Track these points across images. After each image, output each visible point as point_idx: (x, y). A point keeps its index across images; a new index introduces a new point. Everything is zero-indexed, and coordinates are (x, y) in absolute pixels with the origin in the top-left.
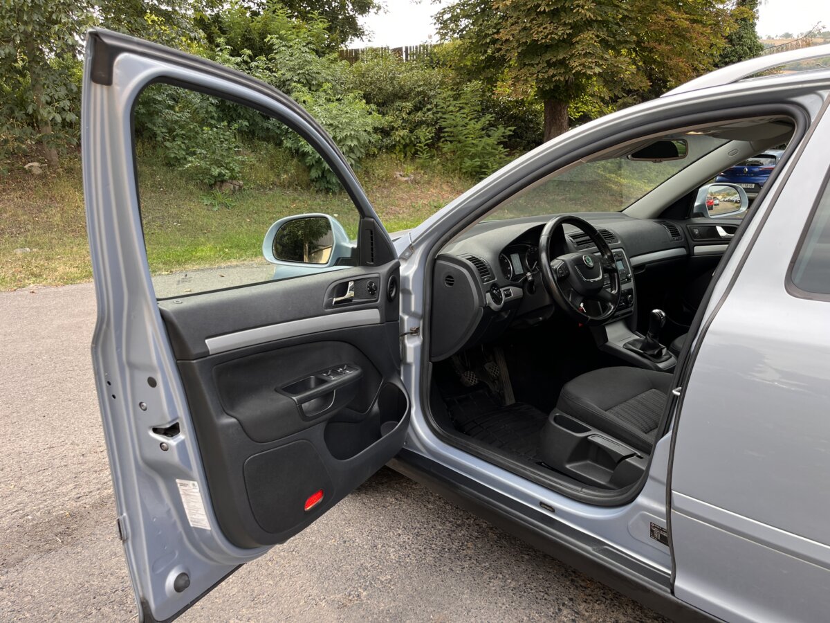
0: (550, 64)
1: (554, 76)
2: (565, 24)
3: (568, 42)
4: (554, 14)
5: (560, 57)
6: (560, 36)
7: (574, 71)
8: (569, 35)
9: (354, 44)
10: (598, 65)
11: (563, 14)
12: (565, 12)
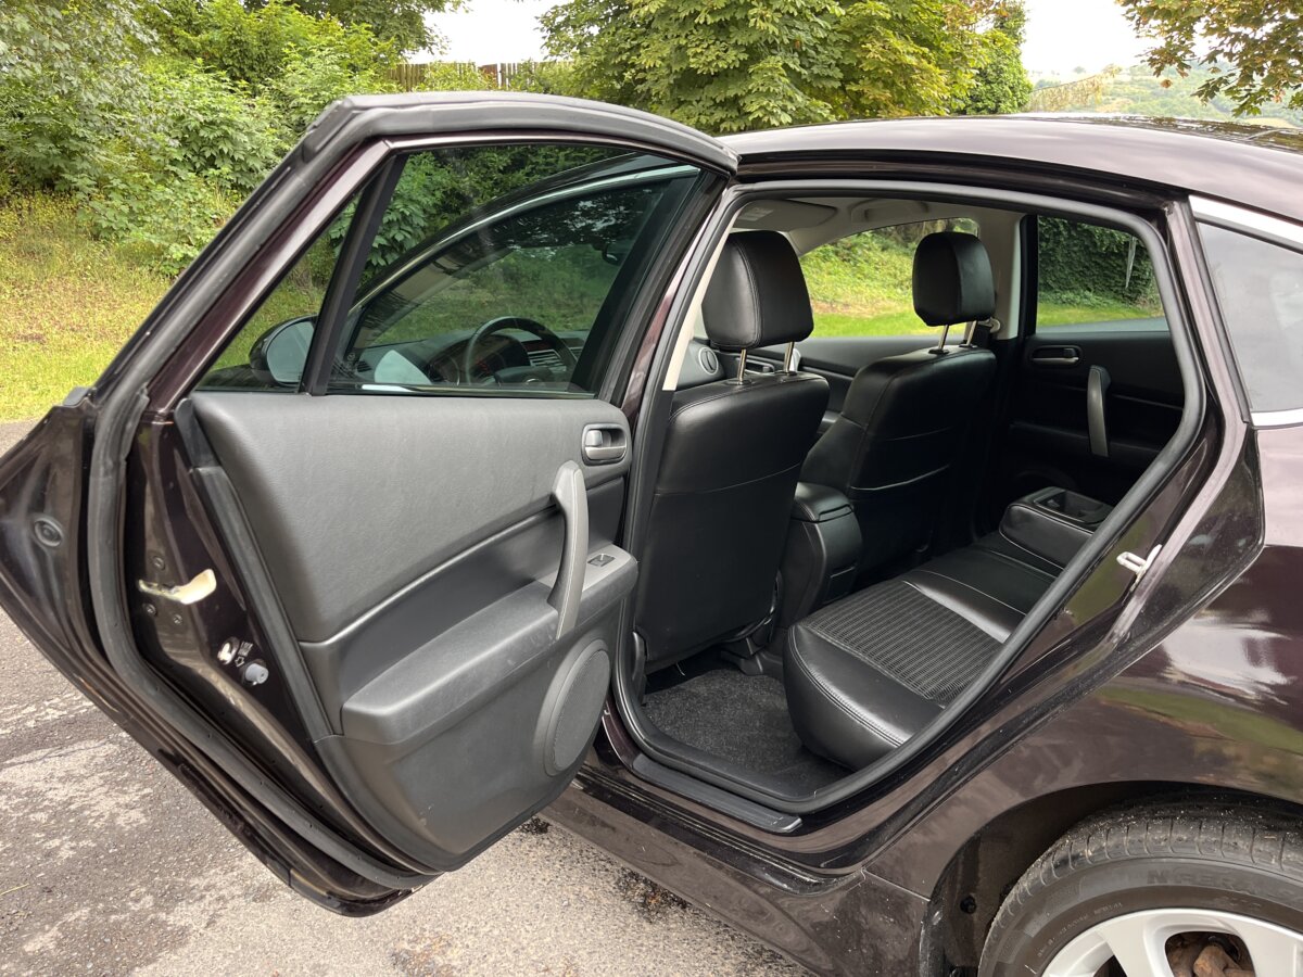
0: (716, 105)
1: (722, 121)
2: (736, 46)
3: (741, 72)
4: (722, 28)
5: (731, 93)
6: (729, 65)
7: (751, 118)
8: (743, 62)
9: (416, 57)
10: (784, 110)
11: (732, 29)
12: (737, 26)
